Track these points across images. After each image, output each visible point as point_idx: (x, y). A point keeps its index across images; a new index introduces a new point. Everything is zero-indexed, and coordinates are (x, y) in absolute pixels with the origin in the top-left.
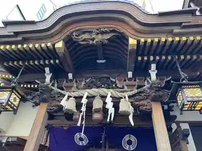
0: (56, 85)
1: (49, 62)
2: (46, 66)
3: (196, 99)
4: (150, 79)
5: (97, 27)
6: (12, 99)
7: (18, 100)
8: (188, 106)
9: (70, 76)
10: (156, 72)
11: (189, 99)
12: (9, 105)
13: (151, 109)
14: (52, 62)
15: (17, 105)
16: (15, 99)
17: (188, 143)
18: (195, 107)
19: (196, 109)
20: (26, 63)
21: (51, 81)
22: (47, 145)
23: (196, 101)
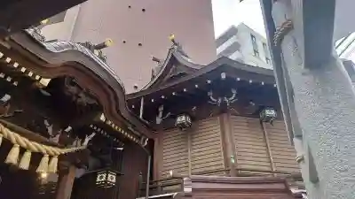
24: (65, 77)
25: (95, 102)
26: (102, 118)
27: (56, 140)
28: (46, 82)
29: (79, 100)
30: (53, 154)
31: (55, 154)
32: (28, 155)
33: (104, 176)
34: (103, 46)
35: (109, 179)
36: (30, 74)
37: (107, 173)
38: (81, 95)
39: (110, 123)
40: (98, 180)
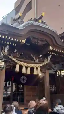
2: (8, 45)
5: (41, 37)
24: (30, 37)
25: (46, 42)
26: (51, 48)
27: (37, 61)
28: (24, 41)
29: (39, 44)
30: (37, 67)
31: (38, 67)
32: (29, 69)
33: (60, 72)
34: (42, 17)
35: (62, 73)
36: (18, 41)
37: (61, 71)
38: (39, 42)
39: (55, 49)
40: (58, 74)
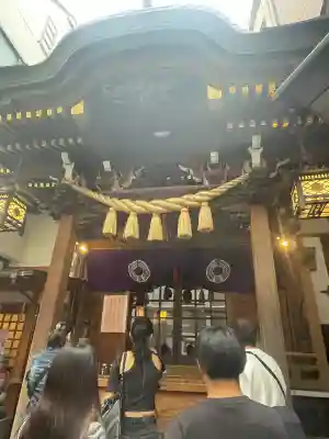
0: (84, 182)
1: (66, 142)
2: (64, 150)
3: (320, 199)
4: (251, 164)
6: (11, 212)
7: (23, 213)
8: (307, 211)
9: (107, 165)
10: (261, 150)
11: (309, 200)
12: (9, 222)
13: (249, 218)
14: (71, 141)
15: (22, 221)
16: (17, 212)
17: (314, 269)
18: (320, 212)
19: (322, 215)
20: (27, 147)
21: (74, 176)
22: (85, 278)
23: (321, 203)
31: (202, 202)
36: (49, 113)
